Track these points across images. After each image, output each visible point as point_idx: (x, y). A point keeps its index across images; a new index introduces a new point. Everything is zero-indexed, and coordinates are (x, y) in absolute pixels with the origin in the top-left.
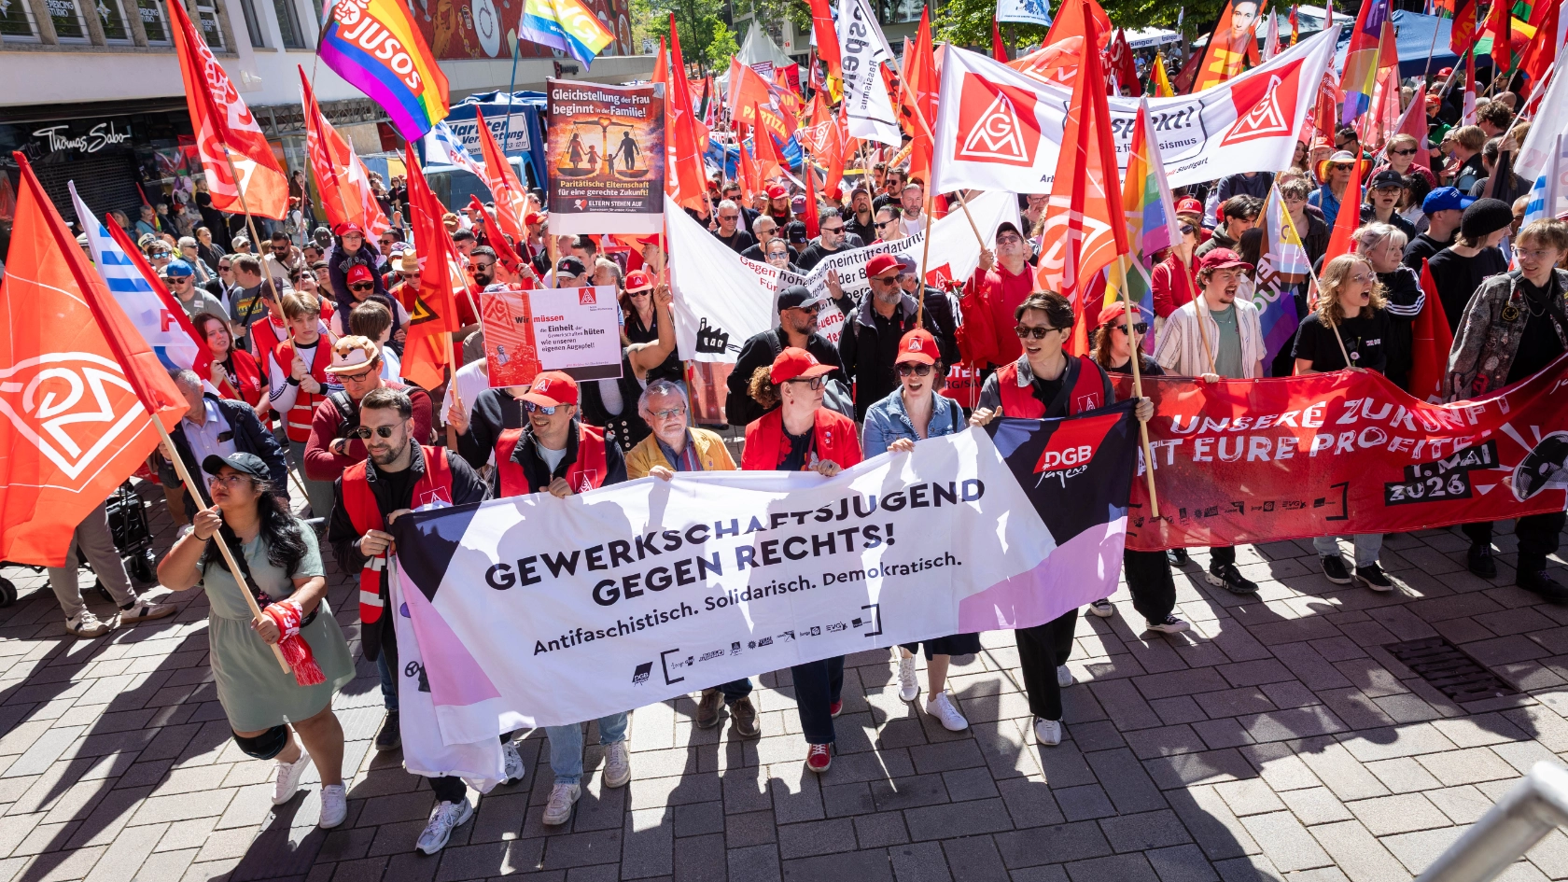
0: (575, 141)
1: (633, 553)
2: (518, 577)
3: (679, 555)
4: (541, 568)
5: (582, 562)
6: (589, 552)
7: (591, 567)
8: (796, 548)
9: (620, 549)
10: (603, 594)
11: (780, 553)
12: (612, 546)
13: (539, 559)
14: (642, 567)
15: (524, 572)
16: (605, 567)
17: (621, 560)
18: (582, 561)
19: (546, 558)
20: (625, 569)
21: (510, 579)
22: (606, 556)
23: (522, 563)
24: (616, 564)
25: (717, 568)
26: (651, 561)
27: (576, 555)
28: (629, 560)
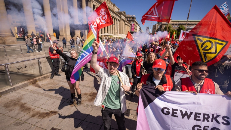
1: (210, 120)
2: (171, 113)
5: (193, 116)
6: (196, 114)
7: (195, 119)
9: (206, 116)
12: (204, 115)
13: (179, 111)
16: (199, 120)
17: (205, 120)
19: (181, 111)
22: (201, 117)
24: (204, 121)
27: (191, 113)
28: (208, 121)
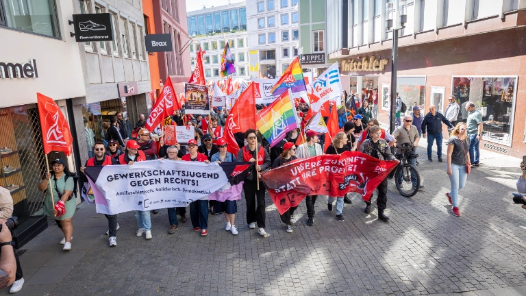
0: (191, 95)
3: (151, 177)
4: (119, 176)
6: (130, 174)
8: (178, 181)
10: (133, 184)
11: (174, 181)
12: (136, 173)
14: (142, 179)
15: (115, 177)
16: (134, 178)
18: (129, 176)
20: (138, 179)
21: (112, 179)
22: (134, 175)
23: (115, 175)
24: (136, 177)
25: (159, 182)
26: (144, 178)
27: (127, 174)
28: (139, 177)
